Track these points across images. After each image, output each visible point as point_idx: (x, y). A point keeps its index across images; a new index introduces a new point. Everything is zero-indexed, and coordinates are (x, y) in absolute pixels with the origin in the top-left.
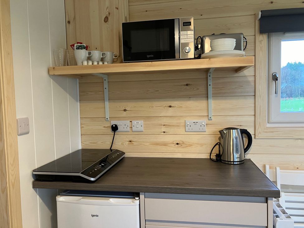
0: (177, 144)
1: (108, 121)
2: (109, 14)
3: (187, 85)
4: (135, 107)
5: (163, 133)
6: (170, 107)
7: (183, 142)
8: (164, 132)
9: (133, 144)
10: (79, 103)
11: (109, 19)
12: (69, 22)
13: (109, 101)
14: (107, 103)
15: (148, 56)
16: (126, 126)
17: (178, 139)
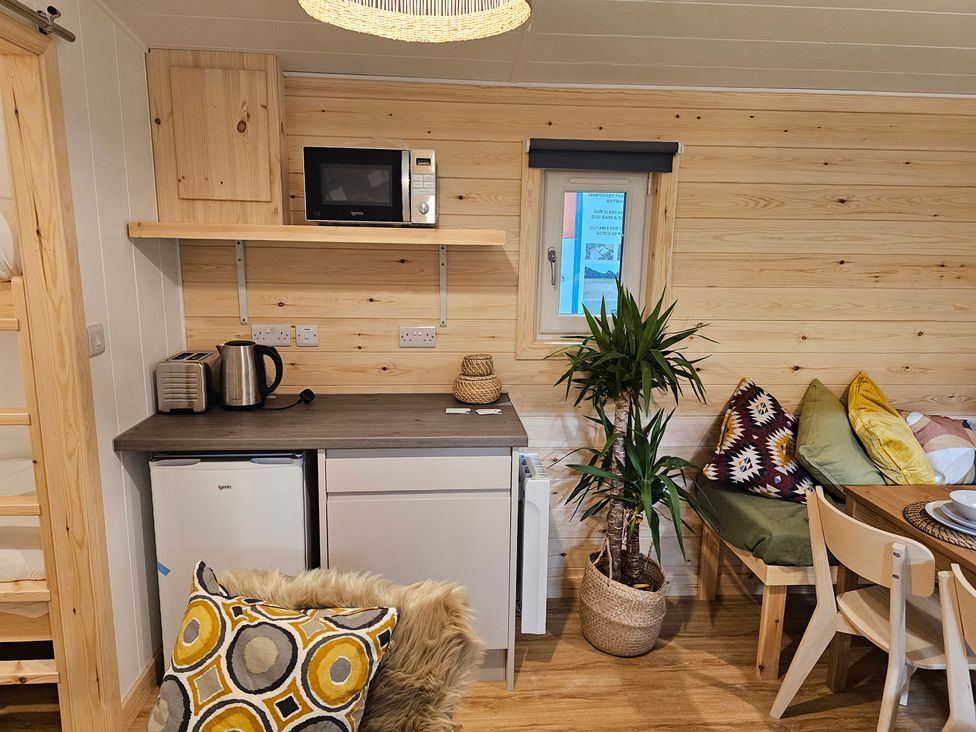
0: (384, 369)
1: (246, 324)
2: (248, 115)
3: (403, 261)
4: (301, 298)
5: (357, 350)
6: (371, 300)
7: (395, 366)
8: (360, 348)
9: (297, 369)
10: (180, 289)
11: (248, 125)
12: (158, 121)
13: (246, 286)
14: (242, 291)
15: (354, 214)
16: (284, 336)
17: (385, 361)
